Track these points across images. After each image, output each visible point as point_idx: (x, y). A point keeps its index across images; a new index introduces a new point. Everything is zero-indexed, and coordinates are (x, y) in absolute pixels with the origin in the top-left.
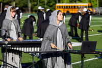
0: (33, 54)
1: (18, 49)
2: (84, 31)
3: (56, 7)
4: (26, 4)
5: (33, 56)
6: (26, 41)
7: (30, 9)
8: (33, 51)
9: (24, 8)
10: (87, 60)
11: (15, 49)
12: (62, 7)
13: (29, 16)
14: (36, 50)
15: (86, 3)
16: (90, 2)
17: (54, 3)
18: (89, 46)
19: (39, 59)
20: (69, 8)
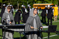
0: (20, 32)
1: (11, 30)
2: (50, 20)
3: (34, 6)
4: (16, 4)
5: (20, 34)
6: (16, 25)
7: (18, 7)
8: (20, 31)
9: (15, 6)
10: (52, 36)
11: (10, 29)
12: (37, 5)
13: (17, 10)
14: (22, 30)
15: (51, 3)
16: (53, 3)
17: (32, 3)
18: (52, 28)
19: (24, 36)
20: (41, 6)
